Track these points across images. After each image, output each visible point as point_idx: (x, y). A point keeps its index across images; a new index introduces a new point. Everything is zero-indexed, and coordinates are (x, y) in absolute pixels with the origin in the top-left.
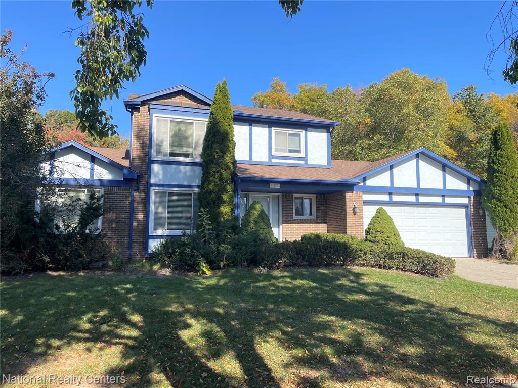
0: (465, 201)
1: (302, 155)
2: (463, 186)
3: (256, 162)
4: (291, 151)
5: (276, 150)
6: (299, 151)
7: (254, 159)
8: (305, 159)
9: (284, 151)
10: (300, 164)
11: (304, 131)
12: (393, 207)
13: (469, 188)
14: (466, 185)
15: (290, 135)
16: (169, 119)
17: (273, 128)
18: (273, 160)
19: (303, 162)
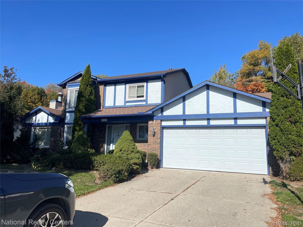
0: (263, 122)
1: (144, 98)
2: (258, 109)
3: (117, 106)
4: (138, 97)
5: (129, 97)
6: (143, 96)
7: (116, 105)
8: (146, 101)
9: (134, 97)
10: (143, 104)
11: (145, 83)
12: (189, 130)
13: (264, 110)
14: (261, 108)
15: (138, 87)
16: (75, 90)
17: (127, 85)
18: (127, 104)
19: (145, 103)
